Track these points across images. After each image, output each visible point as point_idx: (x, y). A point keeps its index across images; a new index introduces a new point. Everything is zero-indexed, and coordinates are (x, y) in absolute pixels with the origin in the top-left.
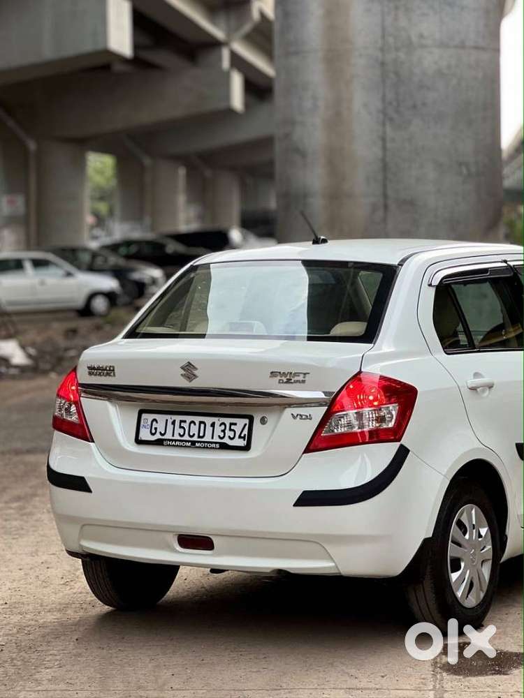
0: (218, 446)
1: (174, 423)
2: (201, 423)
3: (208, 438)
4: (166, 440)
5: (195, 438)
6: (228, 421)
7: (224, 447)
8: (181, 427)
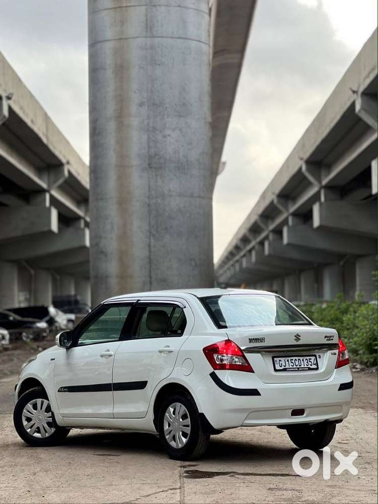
0: (307, 369)
1: (288, 361)
2: (299, 359)
3: (302, 366)
4: (287, 368)
5: (298, 367)
6: (308, 358)
7: (310, 369)
8: (291, 362)
